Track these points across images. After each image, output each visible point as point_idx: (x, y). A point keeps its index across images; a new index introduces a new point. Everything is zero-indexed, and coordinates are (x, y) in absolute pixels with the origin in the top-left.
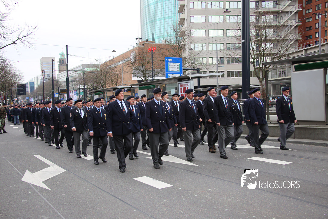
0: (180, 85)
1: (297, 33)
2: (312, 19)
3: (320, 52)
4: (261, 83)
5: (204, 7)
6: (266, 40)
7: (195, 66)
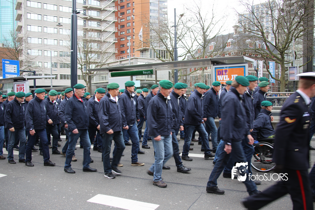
0: (16, 85)
1: (115, 48)
2: (124, 39)
3: (130, 63)
4: (87, 85)
5: (40, 19)
6: (91, 51)
7: (31, 69)
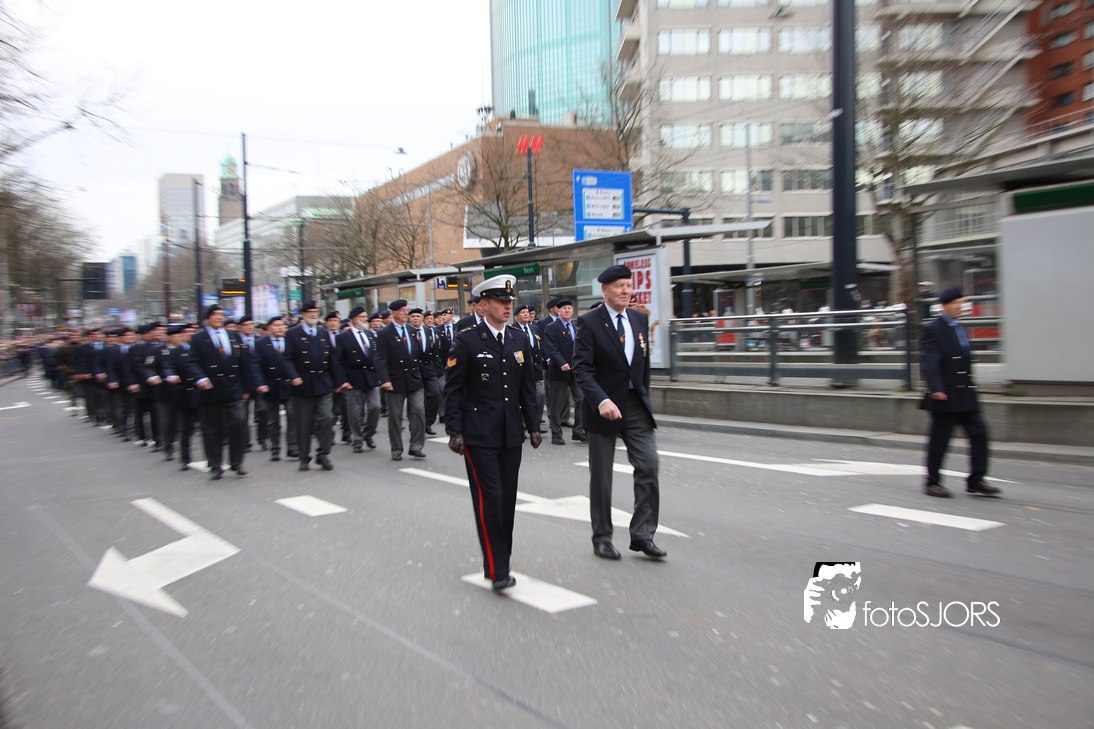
2: (1070, 37)
4: (897, 257)
6: (916, 109)
7: (674, 200)
